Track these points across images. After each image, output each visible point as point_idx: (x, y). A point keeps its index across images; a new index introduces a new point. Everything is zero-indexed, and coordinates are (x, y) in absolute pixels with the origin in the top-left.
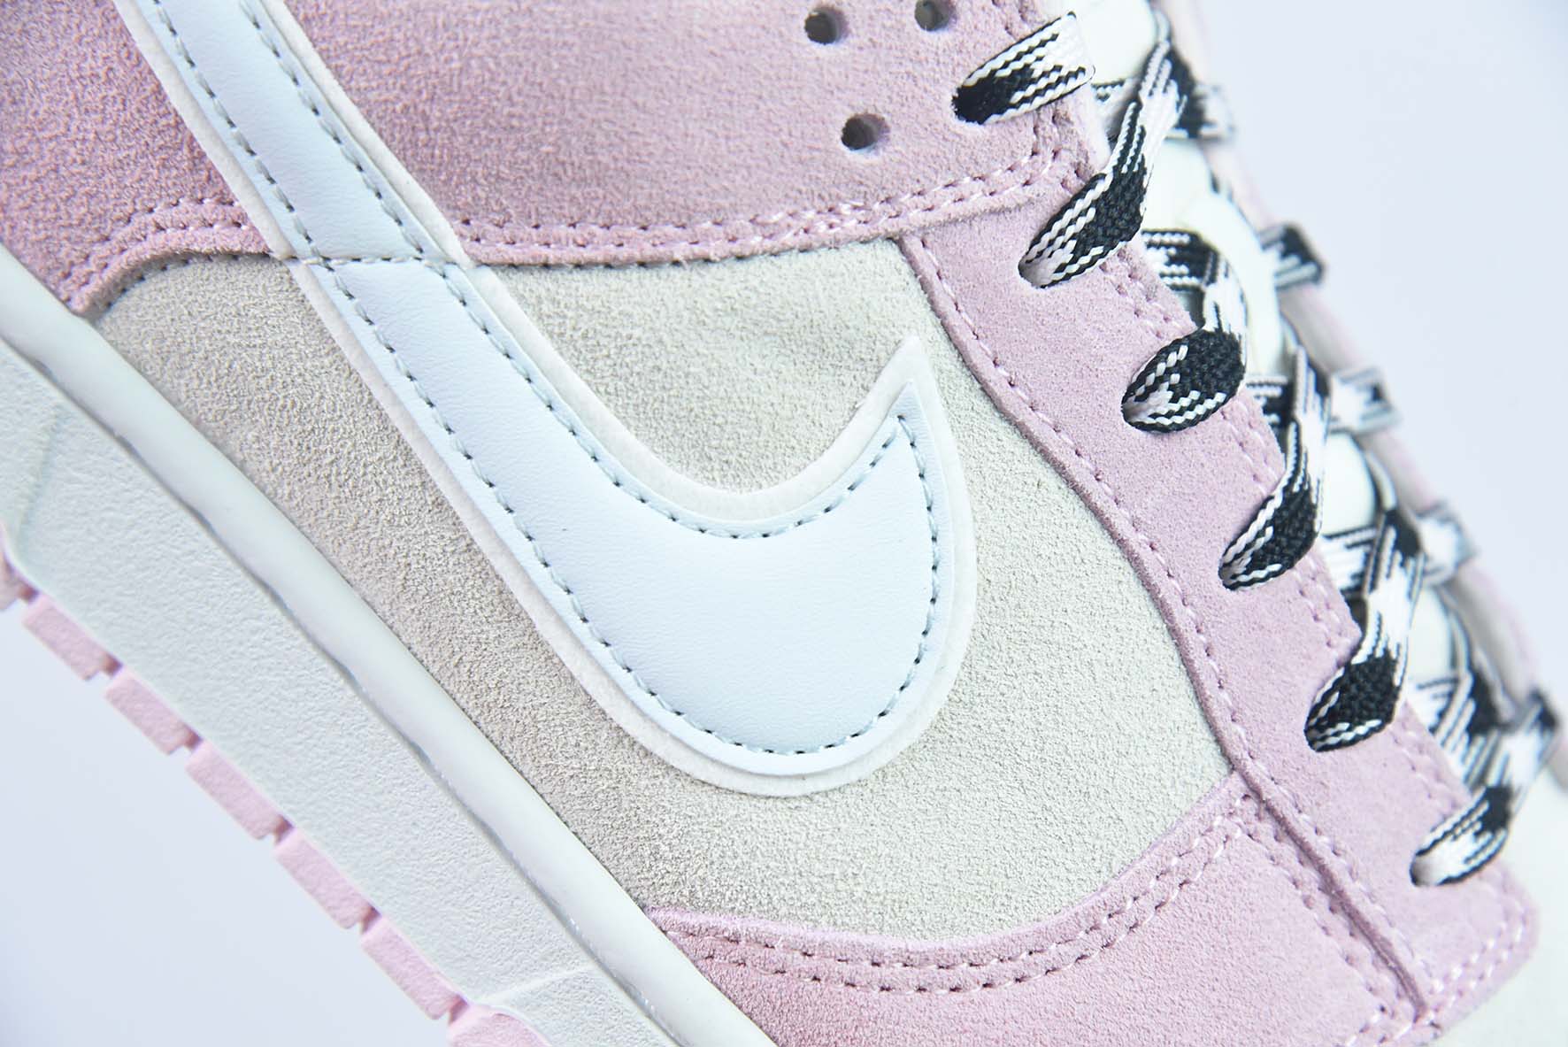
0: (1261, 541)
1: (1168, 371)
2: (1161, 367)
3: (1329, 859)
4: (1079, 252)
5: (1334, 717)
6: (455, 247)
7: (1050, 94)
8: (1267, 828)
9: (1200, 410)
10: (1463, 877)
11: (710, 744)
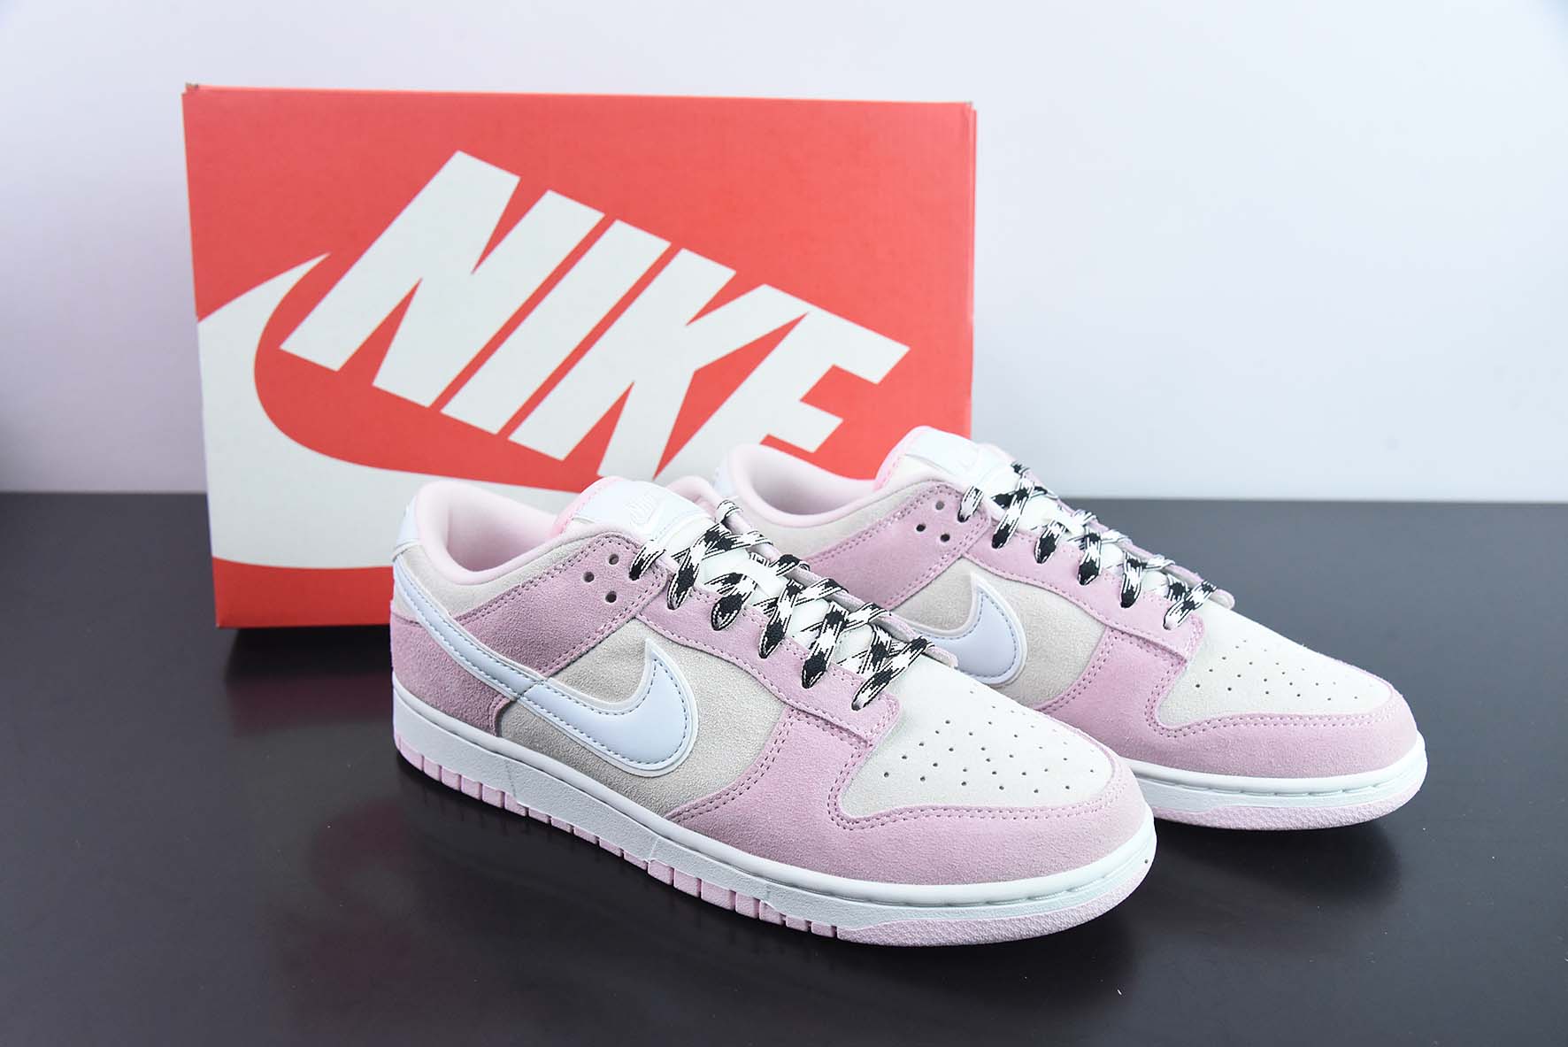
0: (765, 643)
1: (717, 612)
2: (715, 613)
3: (824, 716)
4: (678, 596)
5: (808, 677)
6: (541, 677)
7: (650, 562)
8: (802, 716)
9: (731, 618)
10: (868, 703)
11: (639, 766)
